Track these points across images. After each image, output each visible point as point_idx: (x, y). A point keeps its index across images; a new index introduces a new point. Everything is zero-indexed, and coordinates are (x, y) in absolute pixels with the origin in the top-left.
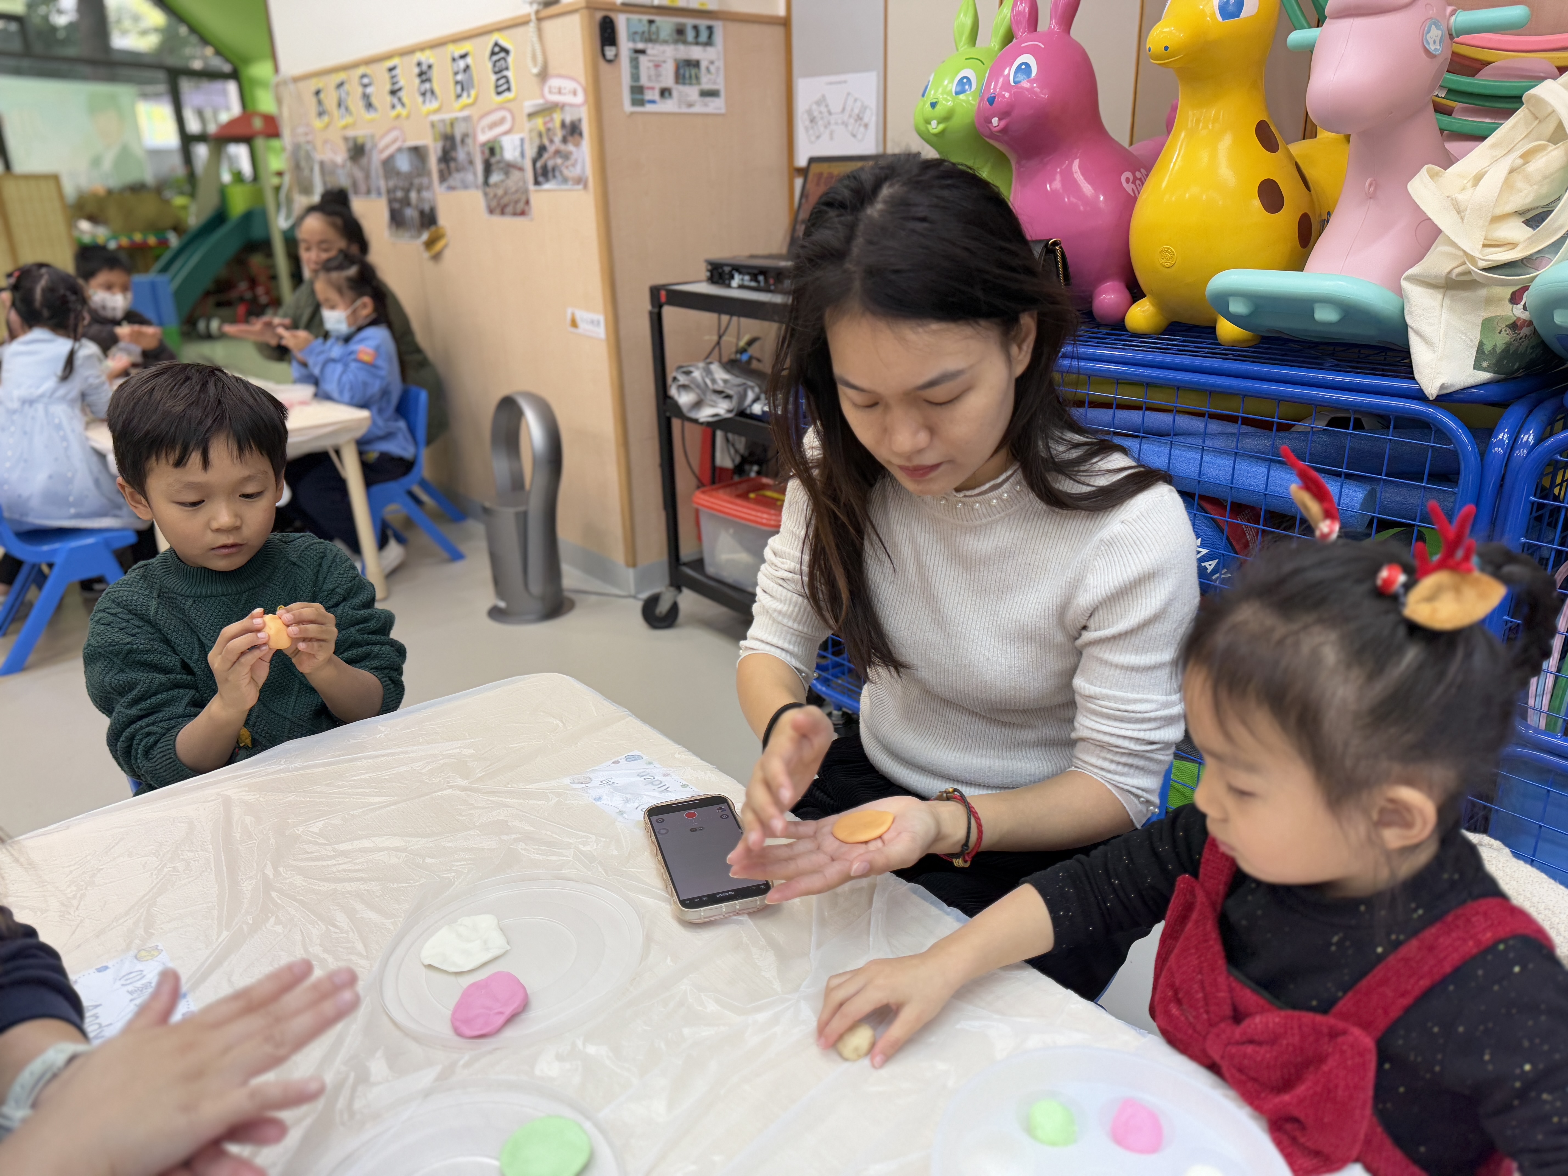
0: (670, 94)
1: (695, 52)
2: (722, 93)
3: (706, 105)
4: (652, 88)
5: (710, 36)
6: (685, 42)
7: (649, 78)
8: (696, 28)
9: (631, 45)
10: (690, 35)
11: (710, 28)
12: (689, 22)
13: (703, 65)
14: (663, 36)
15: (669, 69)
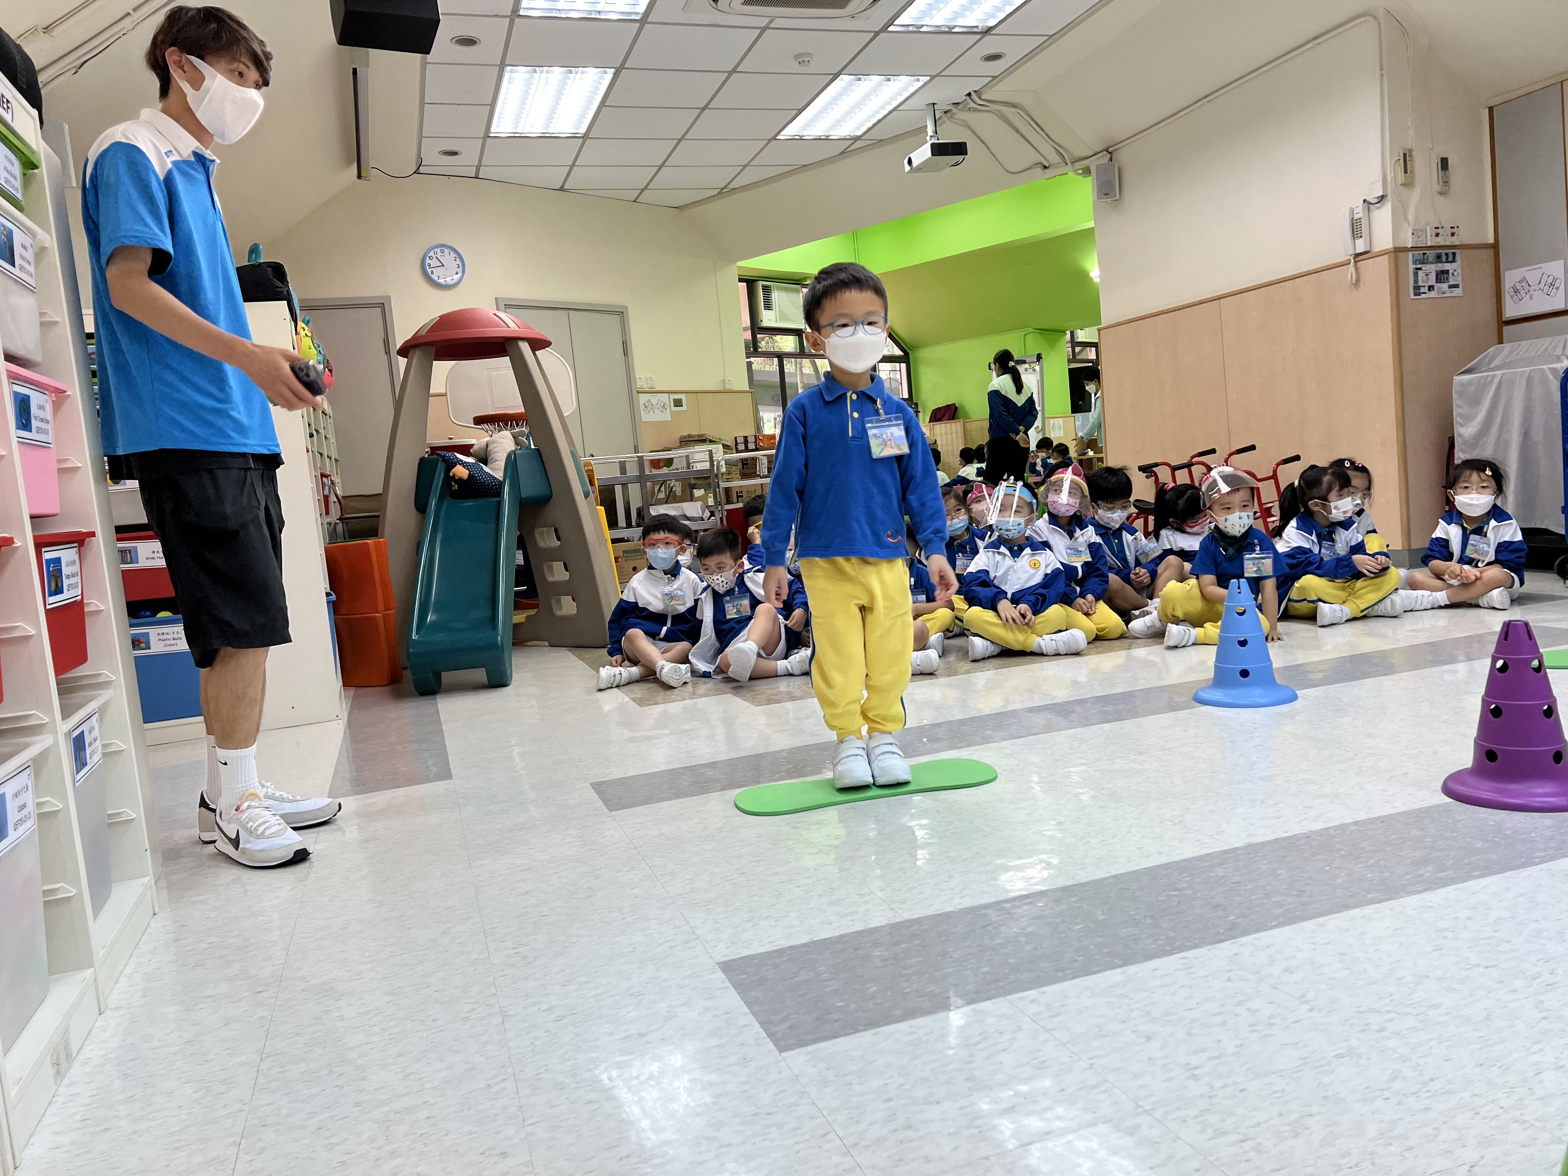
0: (1433, 289)
1: (1447, 267)
2: (1461, 286)
3: (1451, 292)
4: (1424, 286)
5: (1454, 257)
6: (1441, 262)
7: (1423, 282)
8: (1447, 254)
9: (1414, 266)
10: (1444, 258)
11: (1454, 254)
12: (1443, 252)
13: (1451, 272)
14: (1430, 260)
15: (1433, 276)
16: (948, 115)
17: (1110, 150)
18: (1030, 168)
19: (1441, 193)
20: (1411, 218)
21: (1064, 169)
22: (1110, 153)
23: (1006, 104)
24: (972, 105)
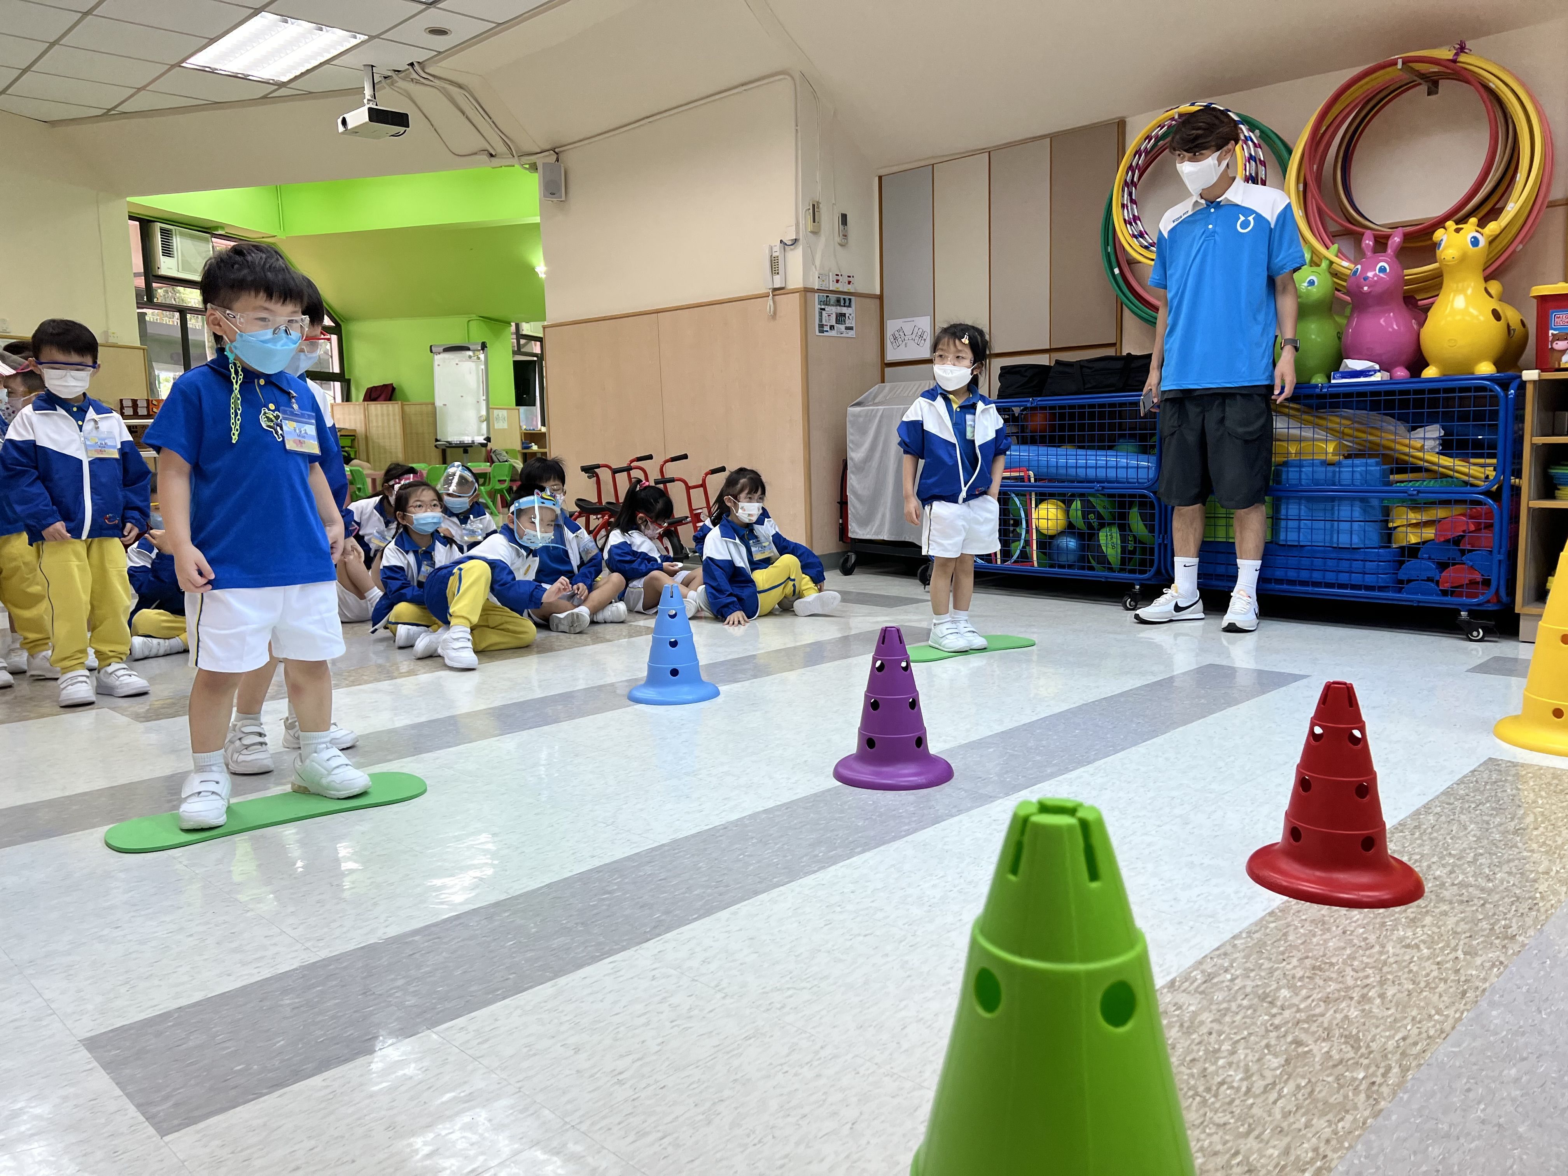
0: (834, 328)
1: (844, 310)
2: (854, 328)
3: (847, 333)
4: (827, 325)
5: (850, 303)
6: (840, 306)
7: (826, 321)
8: (844, 299)
9: (819, 307)
10: (842, 303)
11: (850, 299)
12: (842, 297)
13: (847, 315)
14: (832, 303)
15: (834, 317)
16: (388, 81)
17: (556, 150)
18: (476, 154)
19: (841, 245)
20: (818, 263)
21: (511, 161)
22: (557, 154)
23: (452, 83)
24: (415, 76)
